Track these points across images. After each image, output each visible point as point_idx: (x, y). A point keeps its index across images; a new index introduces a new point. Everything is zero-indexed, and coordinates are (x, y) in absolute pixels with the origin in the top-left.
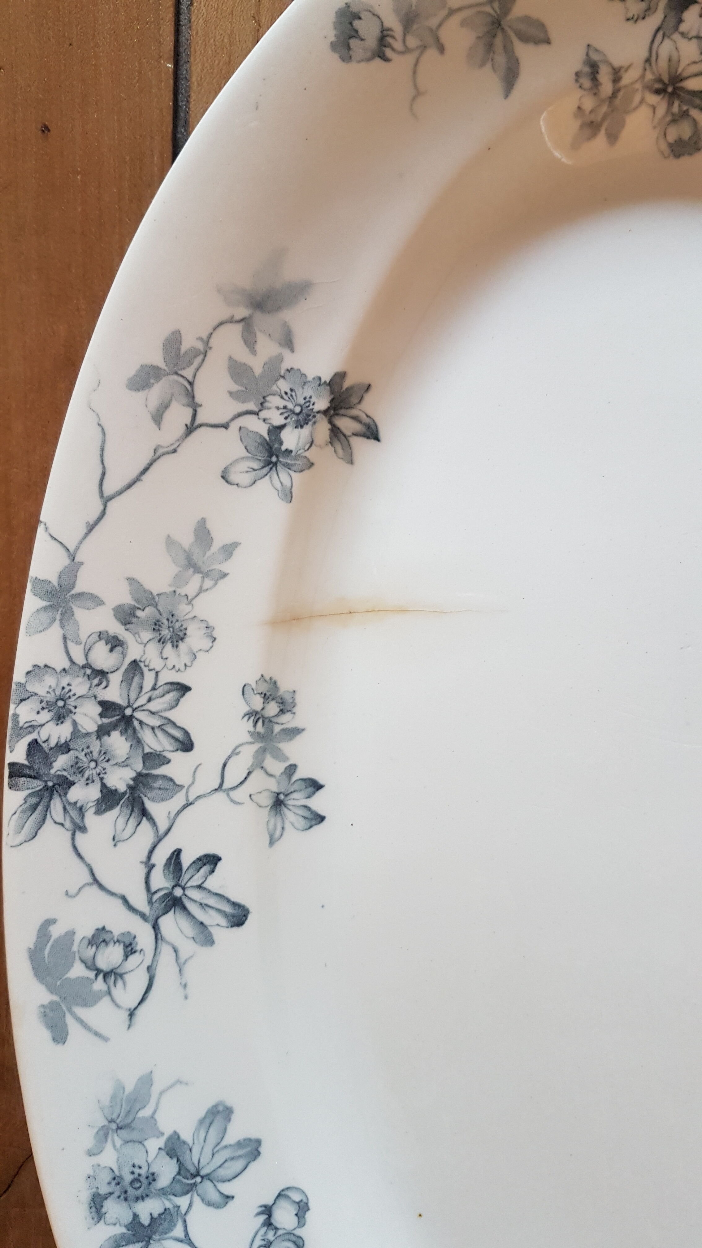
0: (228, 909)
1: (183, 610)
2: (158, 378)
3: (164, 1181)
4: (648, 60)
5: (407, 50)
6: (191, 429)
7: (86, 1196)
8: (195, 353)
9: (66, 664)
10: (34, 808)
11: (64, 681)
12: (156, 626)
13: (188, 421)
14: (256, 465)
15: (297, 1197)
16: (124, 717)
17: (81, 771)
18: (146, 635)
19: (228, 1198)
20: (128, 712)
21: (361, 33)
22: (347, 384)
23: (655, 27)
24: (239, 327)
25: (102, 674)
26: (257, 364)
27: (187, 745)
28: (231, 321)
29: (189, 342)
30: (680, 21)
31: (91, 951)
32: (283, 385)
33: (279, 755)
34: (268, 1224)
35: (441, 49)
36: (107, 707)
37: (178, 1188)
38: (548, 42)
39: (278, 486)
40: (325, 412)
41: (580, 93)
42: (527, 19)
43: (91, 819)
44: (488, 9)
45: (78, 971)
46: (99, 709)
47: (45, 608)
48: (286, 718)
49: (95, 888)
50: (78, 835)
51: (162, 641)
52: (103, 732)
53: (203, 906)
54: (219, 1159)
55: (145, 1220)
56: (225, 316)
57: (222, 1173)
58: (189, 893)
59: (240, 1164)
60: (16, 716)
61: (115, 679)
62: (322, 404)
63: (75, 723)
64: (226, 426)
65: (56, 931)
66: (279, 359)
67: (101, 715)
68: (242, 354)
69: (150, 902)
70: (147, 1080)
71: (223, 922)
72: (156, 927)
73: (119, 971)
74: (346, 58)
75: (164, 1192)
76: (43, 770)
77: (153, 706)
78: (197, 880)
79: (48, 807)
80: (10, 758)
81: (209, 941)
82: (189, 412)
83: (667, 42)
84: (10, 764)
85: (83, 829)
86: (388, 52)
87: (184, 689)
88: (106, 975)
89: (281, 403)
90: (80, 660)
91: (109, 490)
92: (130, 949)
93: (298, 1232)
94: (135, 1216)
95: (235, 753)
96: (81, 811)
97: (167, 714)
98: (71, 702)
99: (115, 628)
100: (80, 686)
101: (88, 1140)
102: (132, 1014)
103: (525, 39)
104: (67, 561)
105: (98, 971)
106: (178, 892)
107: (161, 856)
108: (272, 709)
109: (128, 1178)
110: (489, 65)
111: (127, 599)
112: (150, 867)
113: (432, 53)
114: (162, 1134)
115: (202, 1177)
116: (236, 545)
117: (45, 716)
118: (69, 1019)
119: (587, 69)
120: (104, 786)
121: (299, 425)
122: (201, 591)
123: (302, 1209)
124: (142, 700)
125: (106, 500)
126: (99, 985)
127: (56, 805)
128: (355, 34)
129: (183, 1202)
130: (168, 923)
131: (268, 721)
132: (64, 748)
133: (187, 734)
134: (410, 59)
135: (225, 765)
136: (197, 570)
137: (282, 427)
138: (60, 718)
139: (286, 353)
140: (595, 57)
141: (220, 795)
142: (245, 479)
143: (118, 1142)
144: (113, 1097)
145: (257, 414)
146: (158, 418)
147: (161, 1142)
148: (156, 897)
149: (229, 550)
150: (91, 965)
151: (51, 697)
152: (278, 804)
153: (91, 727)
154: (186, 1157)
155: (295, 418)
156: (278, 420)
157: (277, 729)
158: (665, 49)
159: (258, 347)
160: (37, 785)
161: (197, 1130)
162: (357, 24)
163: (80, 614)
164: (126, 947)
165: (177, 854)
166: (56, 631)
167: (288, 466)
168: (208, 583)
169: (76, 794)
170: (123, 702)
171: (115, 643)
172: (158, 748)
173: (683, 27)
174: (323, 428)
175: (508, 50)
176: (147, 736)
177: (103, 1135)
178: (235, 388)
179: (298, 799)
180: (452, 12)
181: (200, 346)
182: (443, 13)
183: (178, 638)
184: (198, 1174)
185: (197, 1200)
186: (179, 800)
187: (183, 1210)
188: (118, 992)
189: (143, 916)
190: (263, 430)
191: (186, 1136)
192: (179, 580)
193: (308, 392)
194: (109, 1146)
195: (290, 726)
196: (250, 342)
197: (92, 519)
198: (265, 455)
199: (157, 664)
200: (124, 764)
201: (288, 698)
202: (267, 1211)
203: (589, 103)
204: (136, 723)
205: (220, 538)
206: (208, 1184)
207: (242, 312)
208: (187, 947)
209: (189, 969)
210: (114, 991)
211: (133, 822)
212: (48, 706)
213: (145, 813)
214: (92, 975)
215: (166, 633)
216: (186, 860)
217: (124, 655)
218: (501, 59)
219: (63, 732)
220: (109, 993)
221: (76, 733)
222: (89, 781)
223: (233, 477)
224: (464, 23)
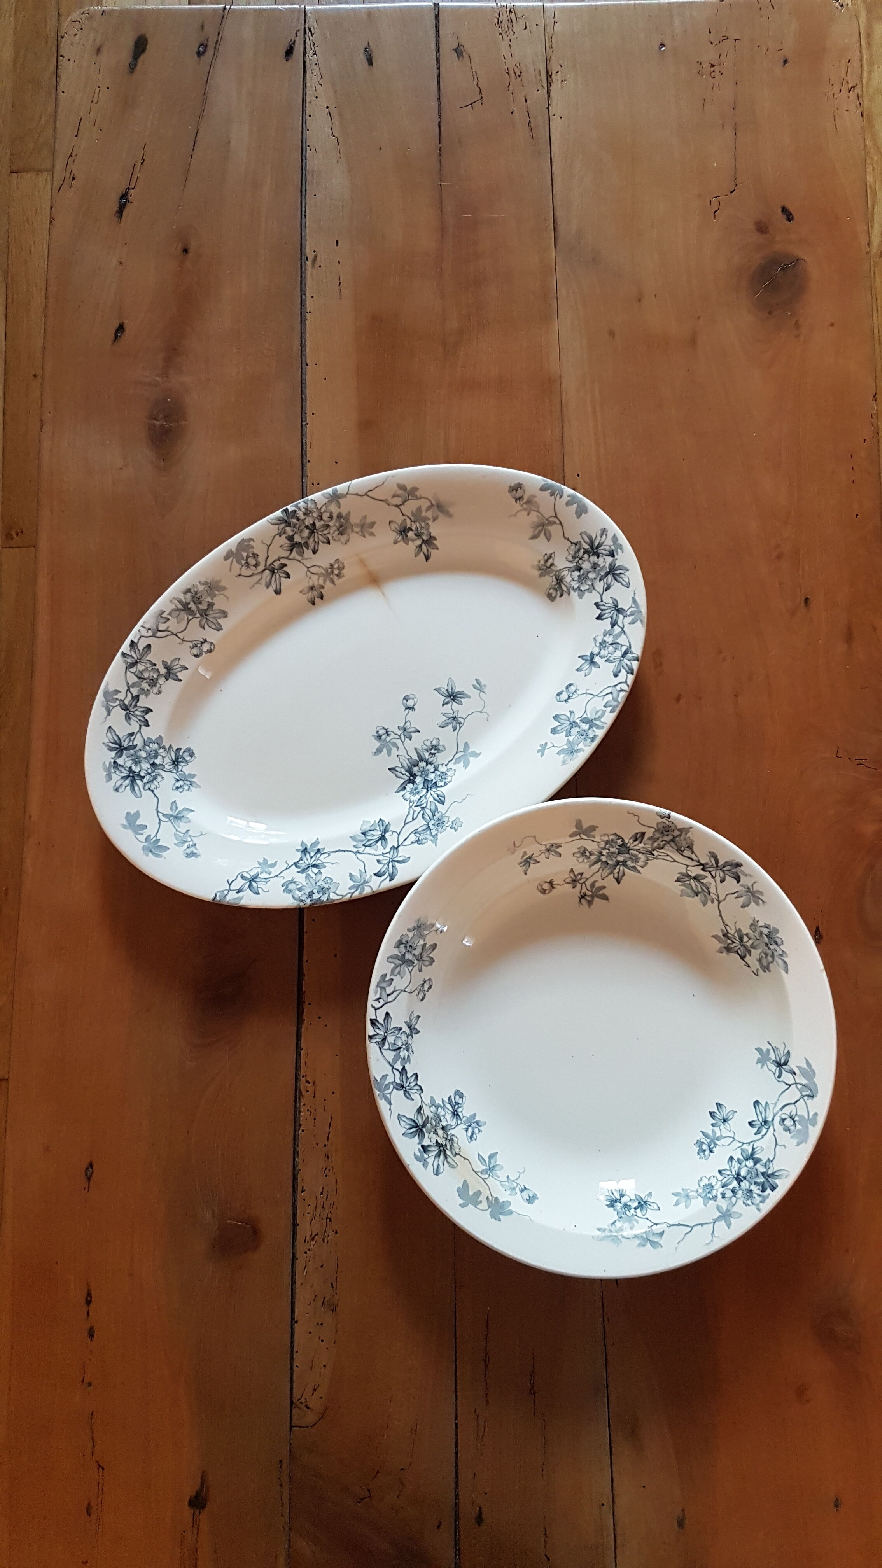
0: (278, 587)
1: (349, 530)
2: (404, 490)
3: (201, 607)
4: (560, 570)
5: (522, 505)
6: (397, 506)
7: (189, 587)
8: (416, 496)
9: (319, 507)
10: (279, 520)
11: (315, 510)
12: (341, 526)
13: (399, 504)
14: (398, 529)
15: (212, 647)
16: (314, 530)
17: (294, 527)
18: (337, 525)
19: (204, 628)
20: (315, 531)
21: (518, 492)
22: (435, 542)
23: (568, 566)
24: (429, 504)
25: (322, 519)
26: (424, 514)
27: (314, 552)
28: (430, 501)
29: (418, 493)
30: (574, 571)
31: (251, 555)
32: (423, 524)
33: (325, 581)
34: (202, 643)
35: (528, 515)
36: (314, 524)
37: (200, 612)
38: (549, 541)
39: (397, 538)
40: (423, 540)
41: (542, 558)
42: (549, 531)
43: (284, 536)
44: (545, 520)
45: (245, 554)
46: (312, 523)
47: (330, 495)
48: (336, 577)
49: (267, 547)
50: (278, 536)
51: (338, 530)
52: (307, 527)
53: (276, 580)
54: (212, 620)
55: (189, 606)
56: (430, 498)
57: (209, 623)
58: (277, 575)
59: (214, 627)
60: (300, 503)
61: (322, 523)
62: (425, 538)
63: (305, 519)
64: (403, 515)
65: (252, 543)
66: (429, 519)
67: (311, 524)
68: (424, 508)
69: (270, 565)
70: (225, 589)
71: (274, 588)
72: (264, 570)
73: (250, 566)
74: (510, 492)
75: (198, 608)
76: (290, 517)
77: (321, 537)
78: (281, 575)
79: (281, 524)
80: (288, 507)
81: (268, 587)
82: (401, 503)
83: (567, 572)
84: (287, 509)
85: (280, 536)
86: (518, 501)
87: (329, 543)
88: (247, 563)
89: (418, 526)
90: (322, 511)
91: (369, 494)
92: (256, 566)
93: (203, 653)
94: (189, 603)
95: (320, 567)
96: (285, 533)
97: (320, 542)
98: (310, 514)
99: (335, 516)
100: (315, 515)
101: (203, 580)
102: (240, 575)
103: (545, 534)
104: (345, 493)
105: (247, 560)
106: (276, 571)
107: (283, 561)
108: (336, 572)
109: (198, 596)
110: (533, 529)
111: (344, 514)
112: (279, 560)
113: (525, 513)
114: (212, 600)
115: (206, 618)
116: (374, 535)
117: (303, 510)
118: (231, 559)
119: (548, 556)
120: (293, 535)
121: (416, 534)
122: (357, 533)
123: (210, 651)
124: (320, 533)
125: (366, 494)
126: (243, 562)
127: (283, 525)
128: (517, 490)
129: (198, 615)
130: (267, 572)
131: (332, 572)
132: (298, 519)
133: (318, 550)
134: (520, 508)
135: (314, 566)
136: (362, 528)
137: (412, 530)
138: (305, 514)
139: (432, 520)
140: (553, 555)
141: (306, 569)
142: (393, 528)
143: (206, 589)
144: (217, 581)
145: (411, 521)
146: (394, 496)
147: (210, 601)
148: (272, 566)
149: (372, 534)
150: (248, 557)
151: (309, 509)
152: (312, 588)
153: (307, 524)
154: (210, 610)
155: (416, 532)
156: (413, 528)
157: (331, 576)
158: (565, 573)
159: (428, 512)
160: (286, 518)
161: (217, 610)
162: (519, 489)
163: (334, 504)
164: (256, 564)
165: (286, 565)
166: (326, 501)
167: (403, 538)
168: (360, 534)
169: (288, 529)
170: (317, 528)
171: (331, 517)
172: (310, 544)
173: (573, 573)
174: (419, 542)
175: (540, 532)
176: (312, 540)
177: (206, 583)
178: (414, 512)
179: (315, 593)
180: (538, 511)
181: (419, 496)
182: (536, 509)
183: (341, 534)
184: (206, 615)
185: (199, 619)
186: (299, 558)
187: (196, 616)
188: (244, 568)
189: (266, 564)
190: (408, 526)
191: (215, 607)
192: (357, 525)
193: (425, 532)
194: (204, 586)
195: (334, 580)
196: (428, 509)
197: (360, 493)
198: (402, 530)
199: (331, 532)
200: (302, 538)
201: (342, 575)
202: (205, 641)
203: (542, 562)
204: (313, 535)
205: (373, 530)
206: (205, 620)
207: (434, 502)
208: (263, 582)
209: (257, 585)
210: (243, 567)
211: (288, 548)
212: (306, 509)
213: (292, 550)
214: (245, 559)
215: (341, 529)
216: (285, 569)
217: (329, 521)
218: (537, 532)
219: (302, 517)
220: (243, 566)
221: (303, 520)
222: (293, 531)
223: (392, 525)
224: (538, 516)
